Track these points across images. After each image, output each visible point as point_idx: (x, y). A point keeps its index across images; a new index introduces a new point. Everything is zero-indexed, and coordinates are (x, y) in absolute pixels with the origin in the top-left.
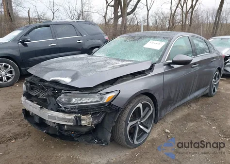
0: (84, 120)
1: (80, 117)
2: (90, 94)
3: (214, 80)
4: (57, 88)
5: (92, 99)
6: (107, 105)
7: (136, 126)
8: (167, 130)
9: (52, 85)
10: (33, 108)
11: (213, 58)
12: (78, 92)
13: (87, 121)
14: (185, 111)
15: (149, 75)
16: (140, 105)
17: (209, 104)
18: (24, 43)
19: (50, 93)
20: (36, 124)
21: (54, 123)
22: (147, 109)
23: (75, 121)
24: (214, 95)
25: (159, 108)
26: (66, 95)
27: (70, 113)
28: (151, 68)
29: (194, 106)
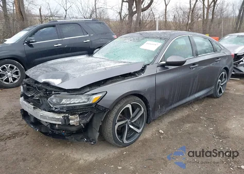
0: (72, 119)
1: (68, 117)
2: (77, 95)
3: (219, 80)
4: (49, 89)
5: (80, 99)
6: (94, 106)
7: (126, 126)
8: (161, 131)
9: (44, 87)
10: (29, 108)
11: (218, 58)
12: (66, 93)
13: (74, 120)
14: (185, 112)
15: (140, 76)
16: (129, 106)
17: (213, 105)
18: (29, 43)
19: (42, 94)
20: (32, 123)
21: (46, 122)
22: (138, 109)
23: (64, 120)
24: (221, 96)
25: (150, 109)
26: (56, 96)
27: (59, 113)
28: (143, 70)
29: (196, 107)
